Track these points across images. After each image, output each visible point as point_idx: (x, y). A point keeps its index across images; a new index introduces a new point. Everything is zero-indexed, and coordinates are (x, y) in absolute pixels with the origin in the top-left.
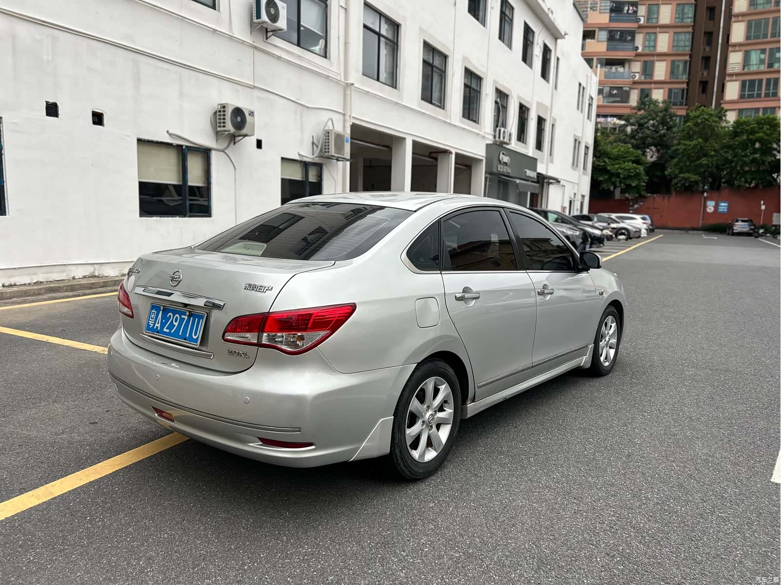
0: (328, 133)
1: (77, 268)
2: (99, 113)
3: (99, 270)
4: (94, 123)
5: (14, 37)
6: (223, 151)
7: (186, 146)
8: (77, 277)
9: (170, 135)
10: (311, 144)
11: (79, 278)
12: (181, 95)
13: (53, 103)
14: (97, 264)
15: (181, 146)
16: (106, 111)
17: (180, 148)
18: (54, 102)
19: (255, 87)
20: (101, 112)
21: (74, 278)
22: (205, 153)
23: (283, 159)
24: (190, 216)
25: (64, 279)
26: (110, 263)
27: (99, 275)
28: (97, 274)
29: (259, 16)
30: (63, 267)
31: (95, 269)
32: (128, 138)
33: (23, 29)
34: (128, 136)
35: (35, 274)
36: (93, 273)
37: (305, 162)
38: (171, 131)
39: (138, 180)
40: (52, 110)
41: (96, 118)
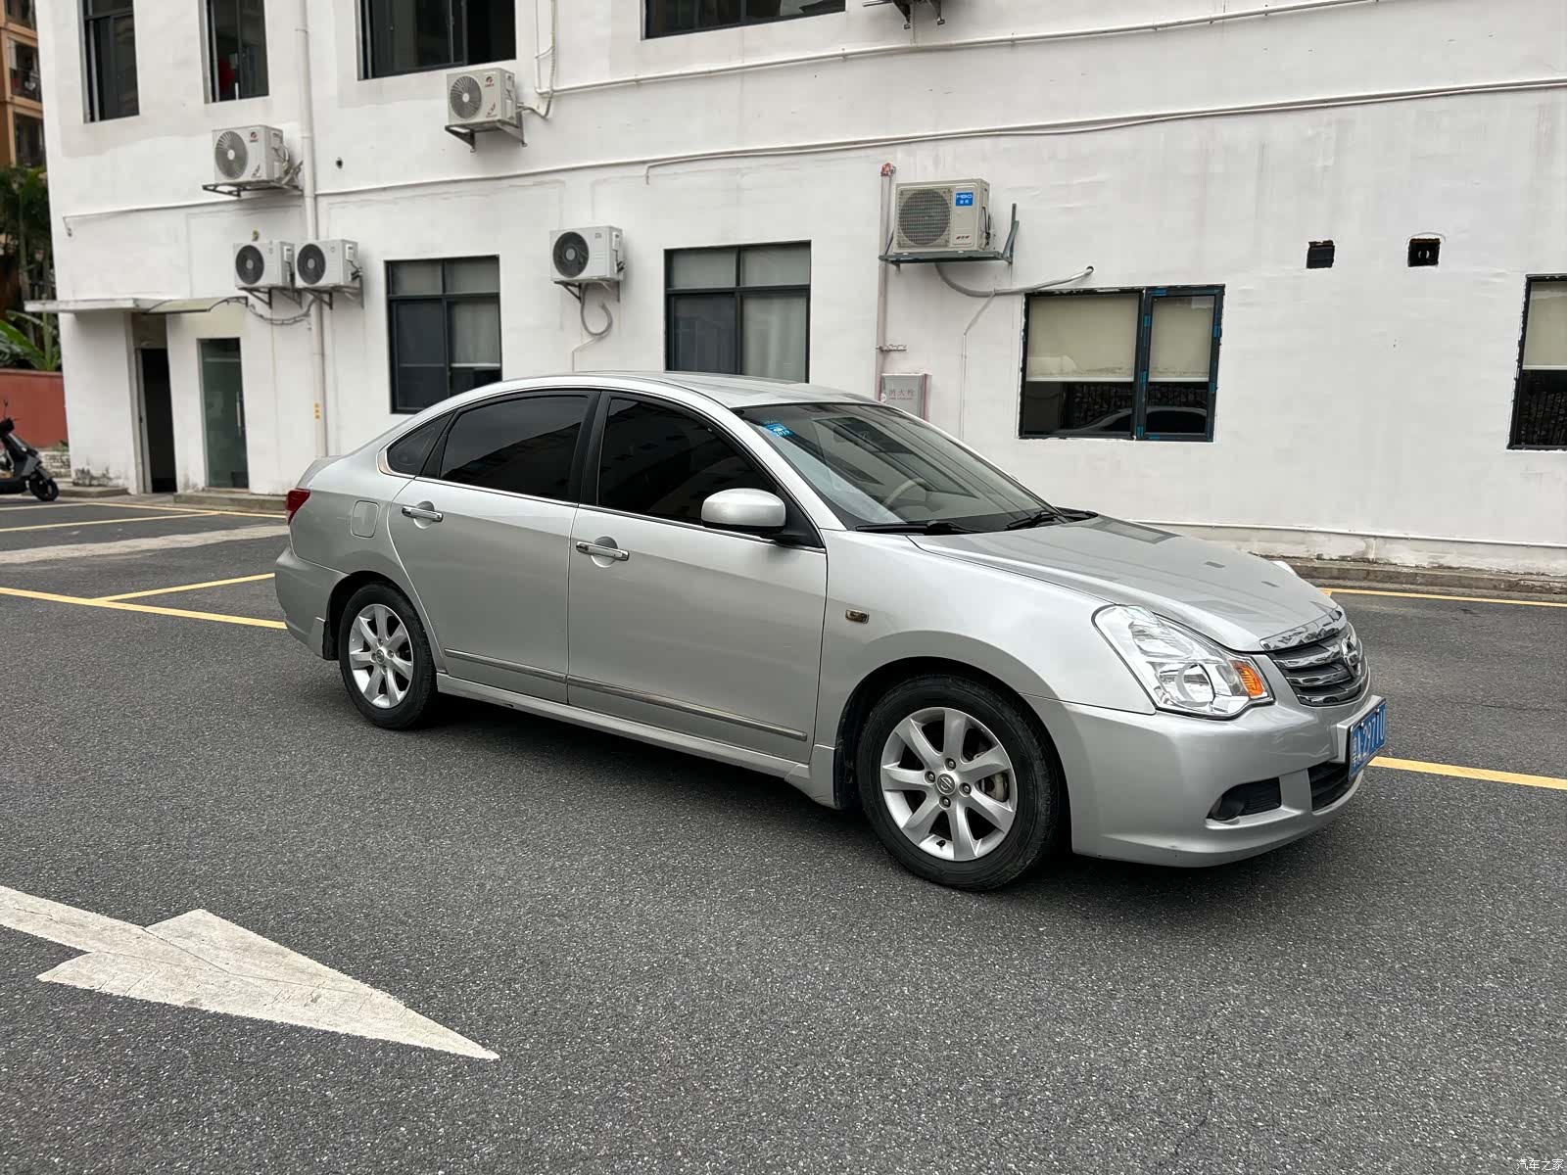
1: (1330, 540)
2: (1429, 240)
3: (1377, 549)
4: (1433, 261)
5: (1263, 147)
8: (1325, 557)
11: (1331, 560)
13: (1325, 242)
14: (1375, 537)
16: (1445, 235)
18: (1327, 239)
20: (1433, 237)
21: (1319, 558)
25: (1301, 556)
26: (1407, 539)
27: (1377, 559)
28: (1371, 556)
30: (1302, 535)
31: (1368, 547)
32: (1500, 279)
33: (1281, 126)
34: (1503, 275)
35: (1246, 540)
36: (1364, 553)
39: (1520, 367)
40: (1321, 255)
41: (1423, 252)
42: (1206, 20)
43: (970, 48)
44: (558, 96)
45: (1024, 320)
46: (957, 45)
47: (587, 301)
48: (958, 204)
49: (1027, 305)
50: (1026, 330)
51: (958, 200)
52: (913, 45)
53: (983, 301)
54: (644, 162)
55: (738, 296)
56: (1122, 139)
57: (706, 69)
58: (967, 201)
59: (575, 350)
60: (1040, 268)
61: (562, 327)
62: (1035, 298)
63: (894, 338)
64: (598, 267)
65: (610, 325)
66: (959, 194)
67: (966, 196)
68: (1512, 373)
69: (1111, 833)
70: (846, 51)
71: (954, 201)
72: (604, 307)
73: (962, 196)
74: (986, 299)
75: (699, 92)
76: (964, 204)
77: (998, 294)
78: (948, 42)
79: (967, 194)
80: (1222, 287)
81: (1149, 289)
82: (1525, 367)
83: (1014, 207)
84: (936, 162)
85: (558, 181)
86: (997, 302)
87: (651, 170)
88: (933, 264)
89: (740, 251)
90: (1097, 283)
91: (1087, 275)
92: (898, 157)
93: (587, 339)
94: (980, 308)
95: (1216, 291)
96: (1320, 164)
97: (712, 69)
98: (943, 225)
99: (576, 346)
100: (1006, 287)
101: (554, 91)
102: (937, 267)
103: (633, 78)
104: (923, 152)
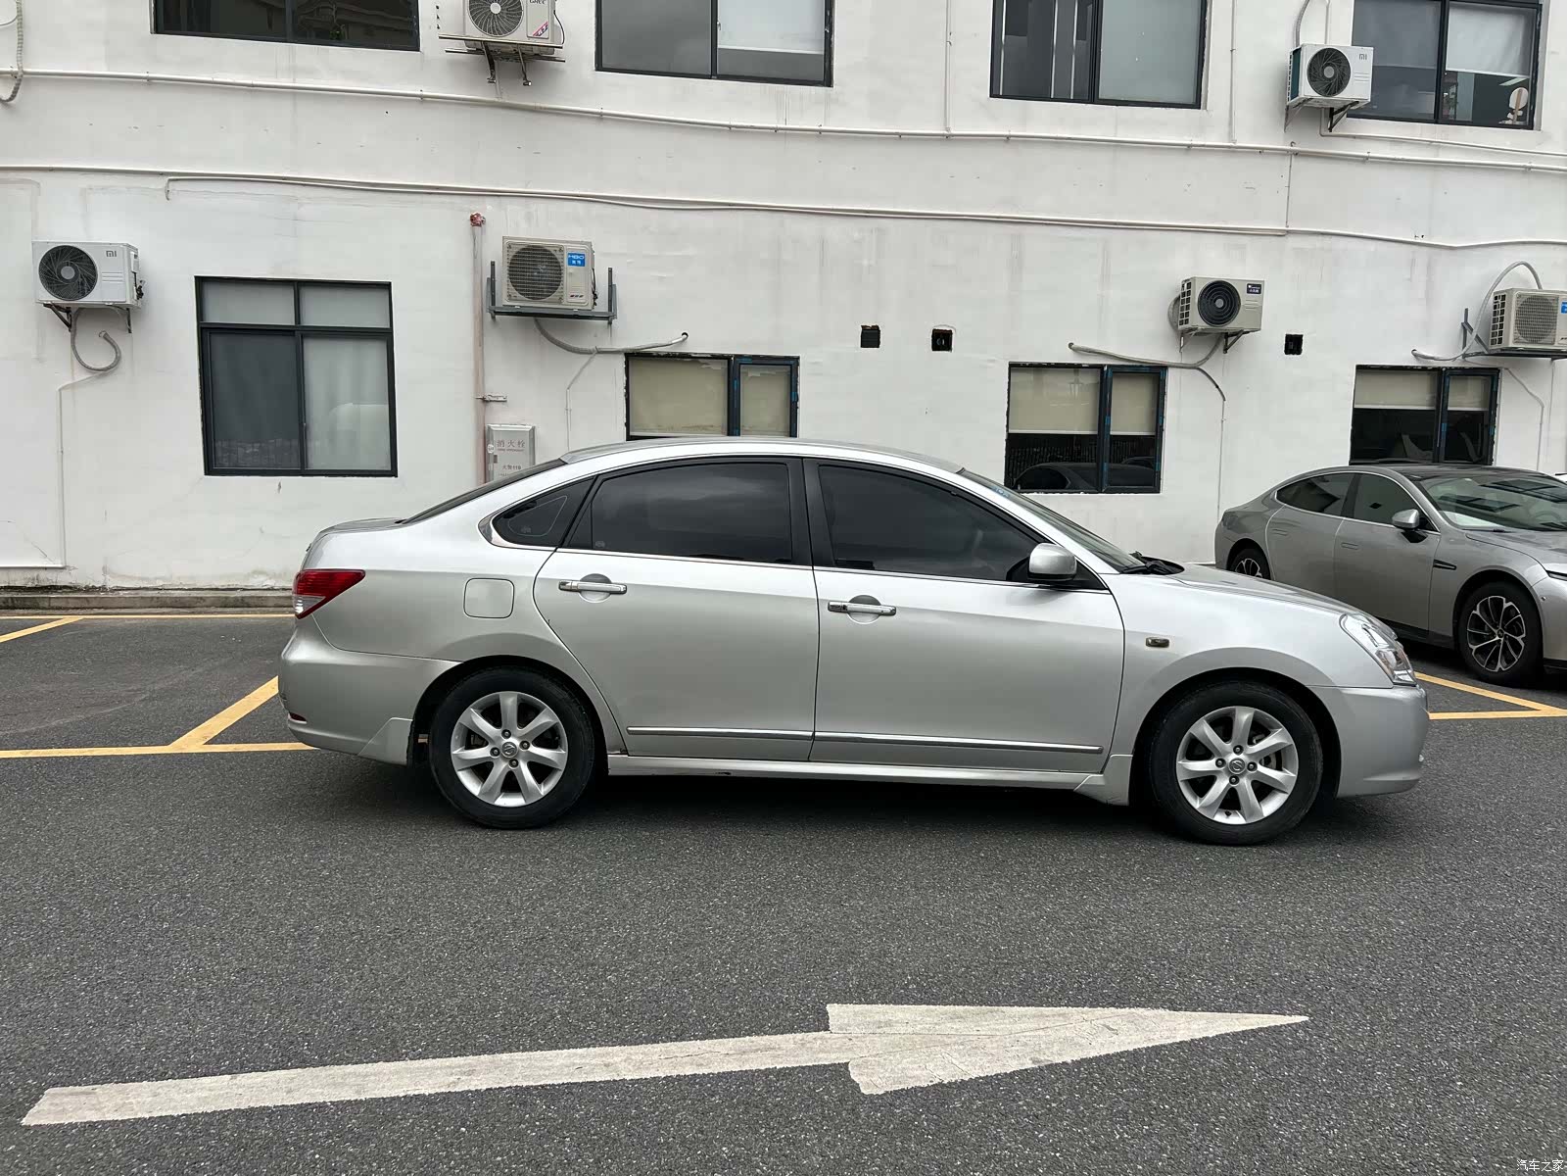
0: (1501, 299)
2: (946, 331)
4: (937, 347)
5: (823, 243)
6: (1195, 367)
7: (1109, 366)
9: (1077, 350)
10: (1459, 327)
12: (1105, 278)
15: (1101, 367)
16: (956, 327)
17: (1099, 370)
18: (874, 325)
19: (1288, 232)
20: (948, 329)
22: (1155, 374)
23: (1360, 369)
24: (1107, 492)
29: (1295, 92)
32: (991, 364)
33: (835, 228)
34: (993, 361)
37: (1439, 369)
38: (1077, 344)
39: (1007, 431)
40: (871, 337)
41: (942, 340)
42: (771, 129)
43: (558, 114)
44: (27, 79)
45: (625, 378)
46: (545, 108)
47: (79, 327)
48: (570, 264)
49: (627, 363)
50: (627, 388)
51: (570, 260)
52: (501, 100)
53: (585, 358)
54: (162, 174)
55: (298, 334)
56: (708, 220)
57: (249, 82)
58: (579, 262)
59: (63, 388)
60: (638, 330)
61: (40, 360)
62: (633, 357)
63: (493, 388)
64: (108, 290)
65: (118, 359)
66: (571, 254)
67: (578, 257)
68: (1004, 436)
69: (1370, 777)
70: (424, 93)
71: (566, 261)
72: (106, 338)
73: (574, 257)
74: (589, 356)
75: (236, 106)
76: (577, 265)
77: (600, 352)
78: (538, 104)
79: (579, 255)
80: (798, 358)
81: (737, 356)
82: (1011, 431)
83: (610, 271)
84: (529, 217)
85: (30, 182)
86: (599, 359)
87: (171, 183)
88: (532, 318)
89: (298, 286)
90: (693, 347)
91: (684, 340)
92: (487, 209)
93: (82, 376)
94: (584, 363)
95: (792, 362)
96: (865, 262)
97: (255, 83)
98: (555, 283)
99: (67, 383)
100: (606, 346)
101: (25, 73)
102: (536, 320)
103: (145, 75)
104: (514, 207)
